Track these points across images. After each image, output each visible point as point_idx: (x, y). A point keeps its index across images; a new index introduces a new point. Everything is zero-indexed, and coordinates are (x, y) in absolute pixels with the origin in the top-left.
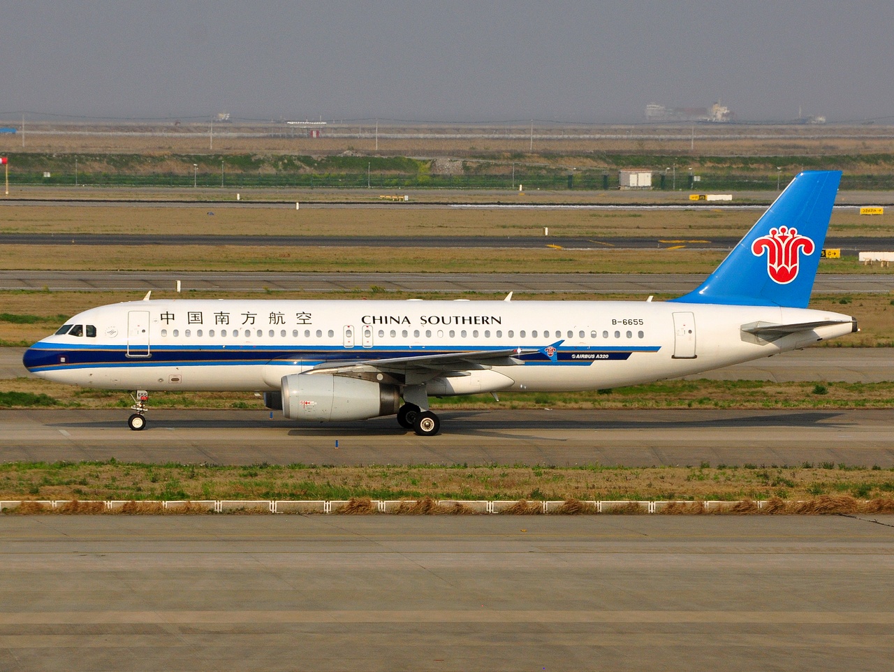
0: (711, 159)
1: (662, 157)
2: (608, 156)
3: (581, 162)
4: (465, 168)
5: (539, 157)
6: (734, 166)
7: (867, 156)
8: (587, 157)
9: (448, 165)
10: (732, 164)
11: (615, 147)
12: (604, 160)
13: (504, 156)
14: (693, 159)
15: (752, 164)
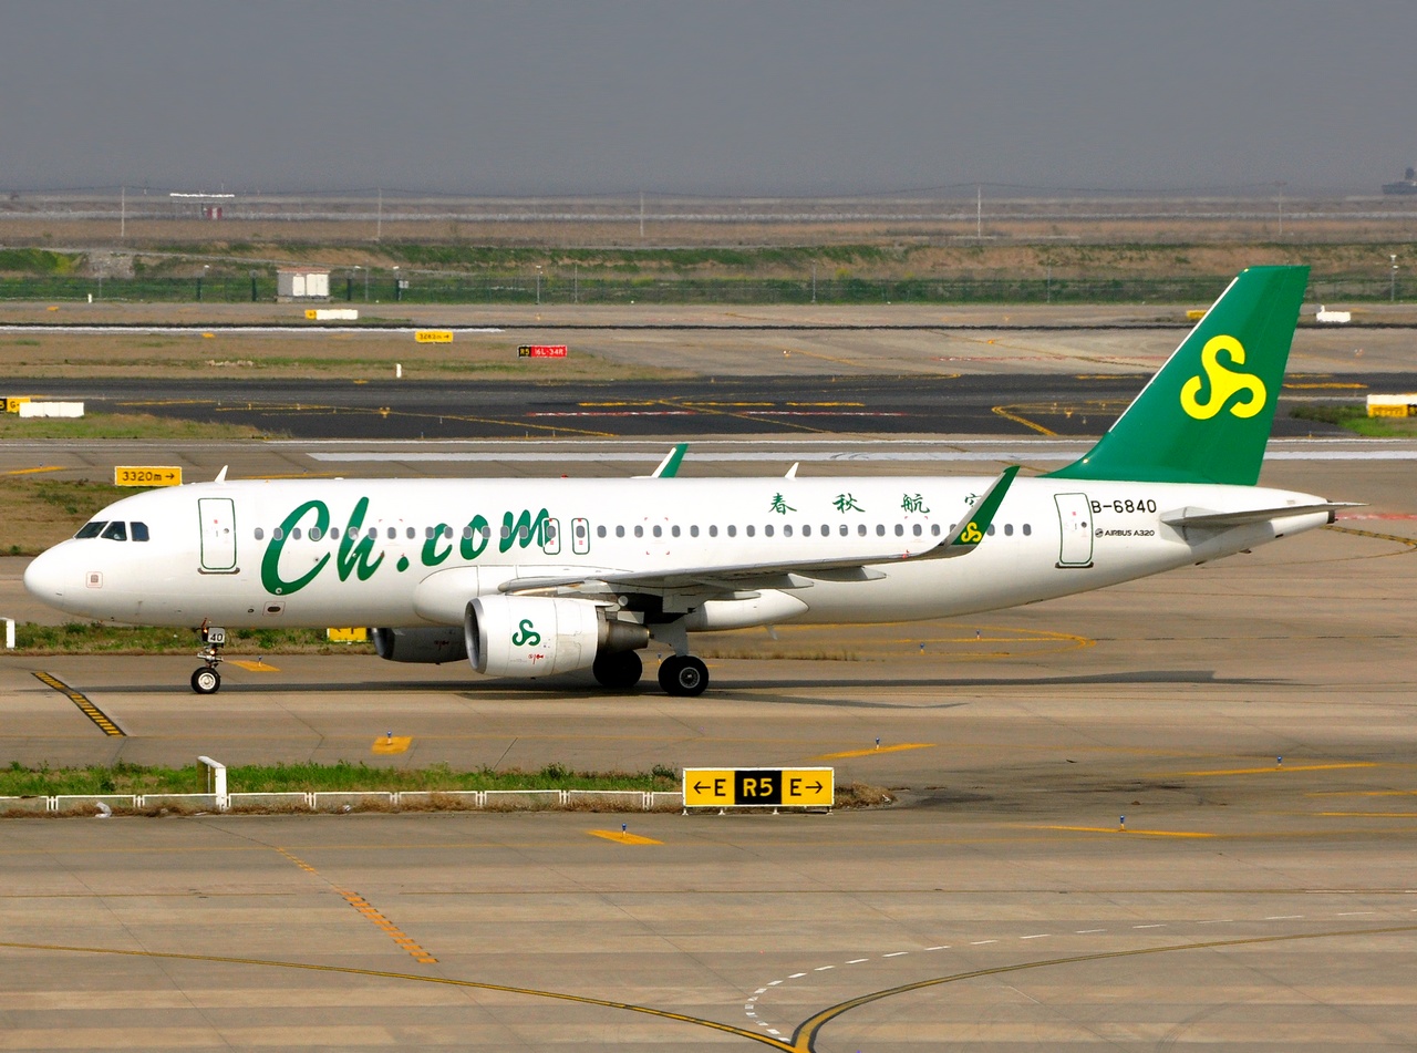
0: (570, 254)
1: (490, 249)
2: (397, 248)
3: (349, 257)
4: (138, 267)
5: (277, 249)
6: (609, 264)
7: (834, 249)
8: (360, 249)
9: (108, 261)
10: (605, 260)
11: (413, 234)
12: (390, 254)
13: (215, 247)
14: (541, 254)
15: (640, 260)
